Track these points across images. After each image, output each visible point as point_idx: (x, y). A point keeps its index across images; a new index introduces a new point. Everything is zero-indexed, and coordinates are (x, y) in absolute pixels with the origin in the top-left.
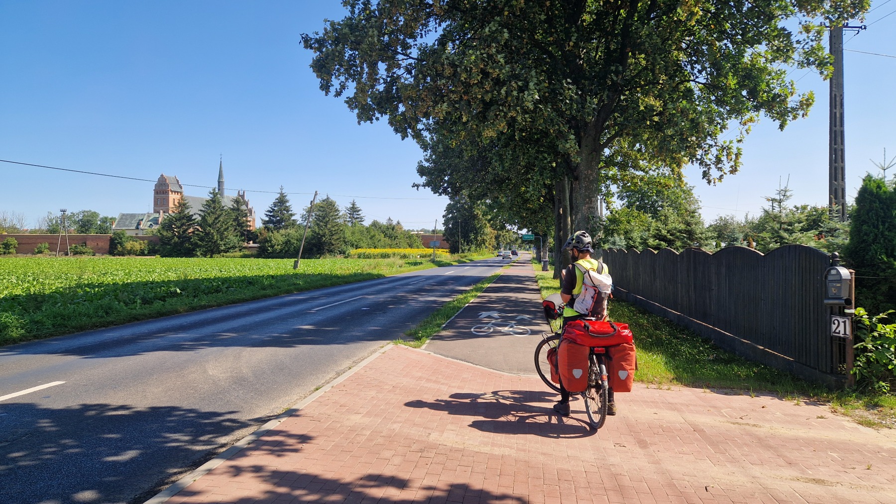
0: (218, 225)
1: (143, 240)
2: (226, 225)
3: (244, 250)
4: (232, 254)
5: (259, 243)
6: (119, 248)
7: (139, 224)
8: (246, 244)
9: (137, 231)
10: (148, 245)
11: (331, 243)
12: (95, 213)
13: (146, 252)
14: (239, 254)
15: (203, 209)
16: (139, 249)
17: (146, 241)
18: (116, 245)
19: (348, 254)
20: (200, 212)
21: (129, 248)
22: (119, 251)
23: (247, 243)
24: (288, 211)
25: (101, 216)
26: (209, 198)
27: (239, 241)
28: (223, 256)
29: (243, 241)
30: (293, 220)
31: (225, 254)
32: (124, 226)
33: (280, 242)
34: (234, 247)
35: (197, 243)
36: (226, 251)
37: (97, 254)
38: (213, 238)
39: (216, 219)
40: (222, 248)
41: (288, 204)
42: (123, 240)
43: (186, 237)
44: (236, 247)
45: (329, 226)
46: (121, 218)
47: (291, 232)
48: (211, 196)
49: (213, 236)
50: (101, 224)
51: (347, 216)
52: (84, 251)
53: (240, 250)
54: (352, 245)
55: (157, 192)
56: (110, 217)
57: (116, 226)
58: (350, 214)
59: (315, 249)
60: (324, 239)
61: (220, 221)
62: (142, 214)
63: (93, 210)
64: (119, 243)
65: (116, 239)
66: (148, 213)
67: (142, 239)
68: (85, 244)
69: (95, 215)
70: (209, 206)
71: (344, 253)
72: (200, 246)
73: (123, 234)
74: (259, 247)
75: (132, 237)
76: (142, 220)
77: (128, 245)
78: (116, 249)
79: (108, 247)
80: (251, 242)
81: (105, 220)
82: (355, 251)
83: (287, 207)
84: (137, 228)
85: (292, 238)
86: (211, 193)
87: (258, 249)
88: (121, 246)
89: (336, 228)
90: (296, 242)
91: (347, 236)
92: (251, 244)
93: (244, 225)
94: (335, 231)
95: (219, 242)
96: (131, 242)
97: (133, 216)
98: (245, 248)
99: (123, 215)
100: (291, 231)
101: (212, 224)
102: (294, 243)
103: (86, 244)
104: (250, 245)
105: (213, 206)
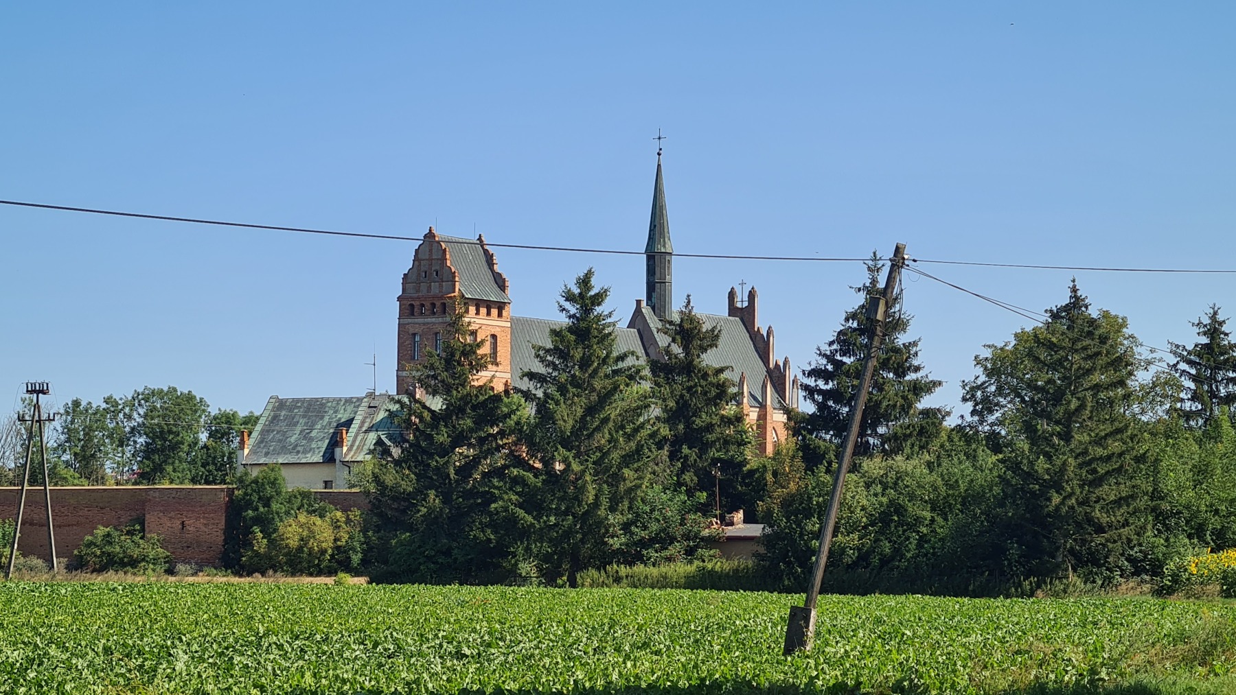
0: (602, 439)
1: (345, 510)
2: (629, 438)
3: (706, 553)
4: (654, 571)
5: (767, 519)
6: (260, 543)
7: (335, 442)
8: (713, 527)
9: (326, 473)
10: (364, 531)
11: (1089, 520)
12: (190, 397)
13: (356, 558)
14: (682, 568)
15: (539, 368)
16: (328, 545)
17: (355, 514)
18: (248, 531)
19: (1175, 579)
20: (525, 384)
21: (294, 543)
22: (257, 554)
23: (722, 519)
24: (901, 371)
25: (214, 411)
26: (563, 321)
27: (683, 512)
28: (618, 580)
29: (705, 509)
30: (926, 413)
31: (623, 570)
32: (284, 450)
33: (859, 513)
34: (663, 540)
35: (513, 520)
36: (632, 556)
37: (180, 567)
38: (577, 499)
39: (591, 410)
40: (615, 543)
41: (902, 339)
42: (275, 506)
43: (472, 493)
44: (672, 540)
45: (1080, 437)
46: (275, 419)
47: (909, 466)
48: (573, 309)
49: (582, 490)
50: (211, 443)
51: (1181, 388)
52: (135, 553)
53: (690, 552)
54: (1197, 532)
55: (410, 307)
56: (242, 413)
57: (252, 452)
58: (1195, 379)
59: (1014, 550)
60: (1056, 499)
61: (606, 420)
62: (349, 401)
63: (182, 389)
64: (258, 520)
65: (249, 505)
66: (371, 395)
67: (342, 501)
68: (138, 526)
69: (187, 404)
70: (563, 355)
71: (1156, 569)
72: (525, 533)
73: (273, 483)
74: (765, 540)
75: (305, 495)
76: (349, 423)
77: (291, 531)
78: (249, 544)
79: (220, 538)
80: (739, 516)
81: (224, 427)
82: (1207, 557)
83: (897, 350)
84: (329, 458)
85: (912, 497)
86: (570, 297)
87: (762, 550)
88: (266, 534)
89: (1115, 446)
90: (927, 515)
91: (1169, 483)
92: (739, 526)
93: (711, 437)
94: (1109, 458)
95: (602, 512)
96: (302, 518)
97: (315, 408)
98: (712, 542)
99: (281, 404)
100: (911, 465)
101: (576, 432)
102: (918, 520)
103: (142, 524)
104: (730, 531)
105: (578, 354)
